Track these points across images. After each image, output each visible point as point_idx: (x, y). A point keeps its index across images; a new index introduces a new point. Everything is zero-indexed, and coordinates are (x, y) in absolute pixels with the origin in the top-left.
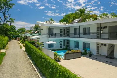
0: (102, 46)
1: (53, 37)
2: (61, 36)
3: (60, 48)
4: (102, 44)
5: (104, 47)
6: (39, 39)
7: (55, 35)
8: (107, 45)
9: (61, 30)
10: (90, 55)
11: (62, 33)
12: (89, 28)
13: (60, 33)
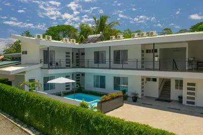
0: (148, 82)
1: (53, 68)
2: (68, 66)
3: (67, 89)
4: (148, 79)
5: (152, 82)
6: (24, 72)
7: (57, 64)
8: (158, 80)
9: (67, 53)
10: (135, 100)
11: (69, 59)
12: (125, 52)
13: (67, 59)
